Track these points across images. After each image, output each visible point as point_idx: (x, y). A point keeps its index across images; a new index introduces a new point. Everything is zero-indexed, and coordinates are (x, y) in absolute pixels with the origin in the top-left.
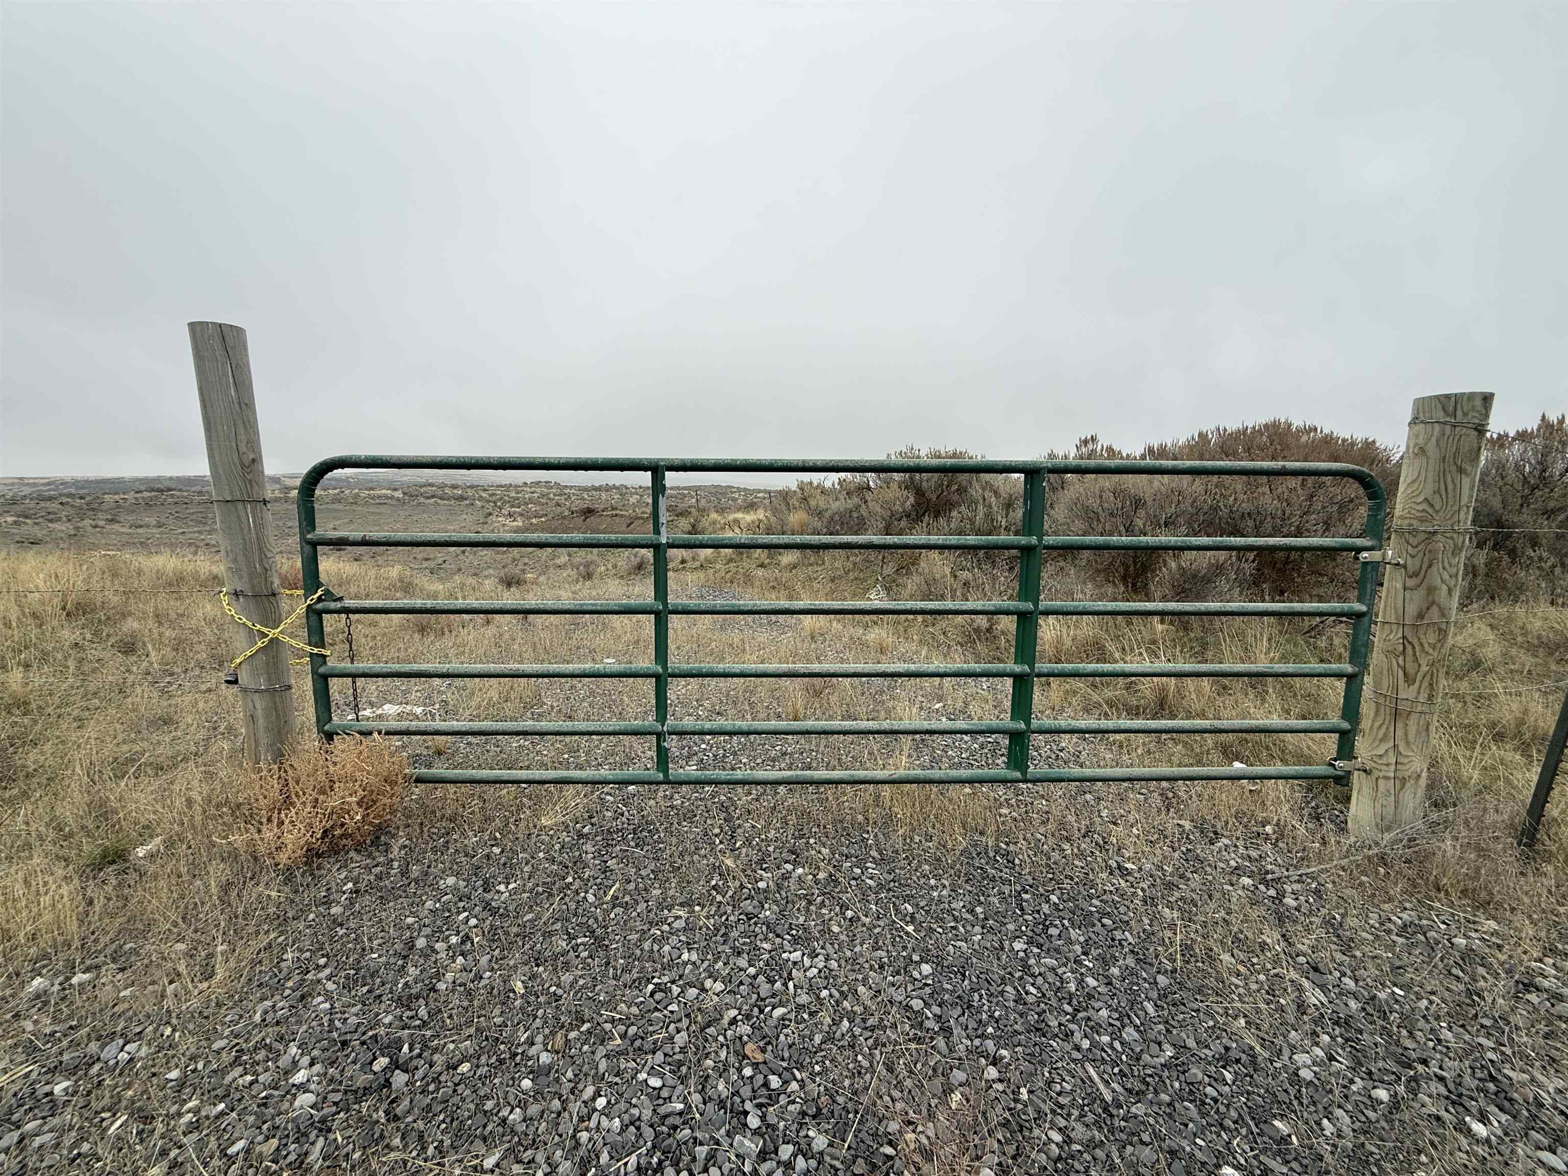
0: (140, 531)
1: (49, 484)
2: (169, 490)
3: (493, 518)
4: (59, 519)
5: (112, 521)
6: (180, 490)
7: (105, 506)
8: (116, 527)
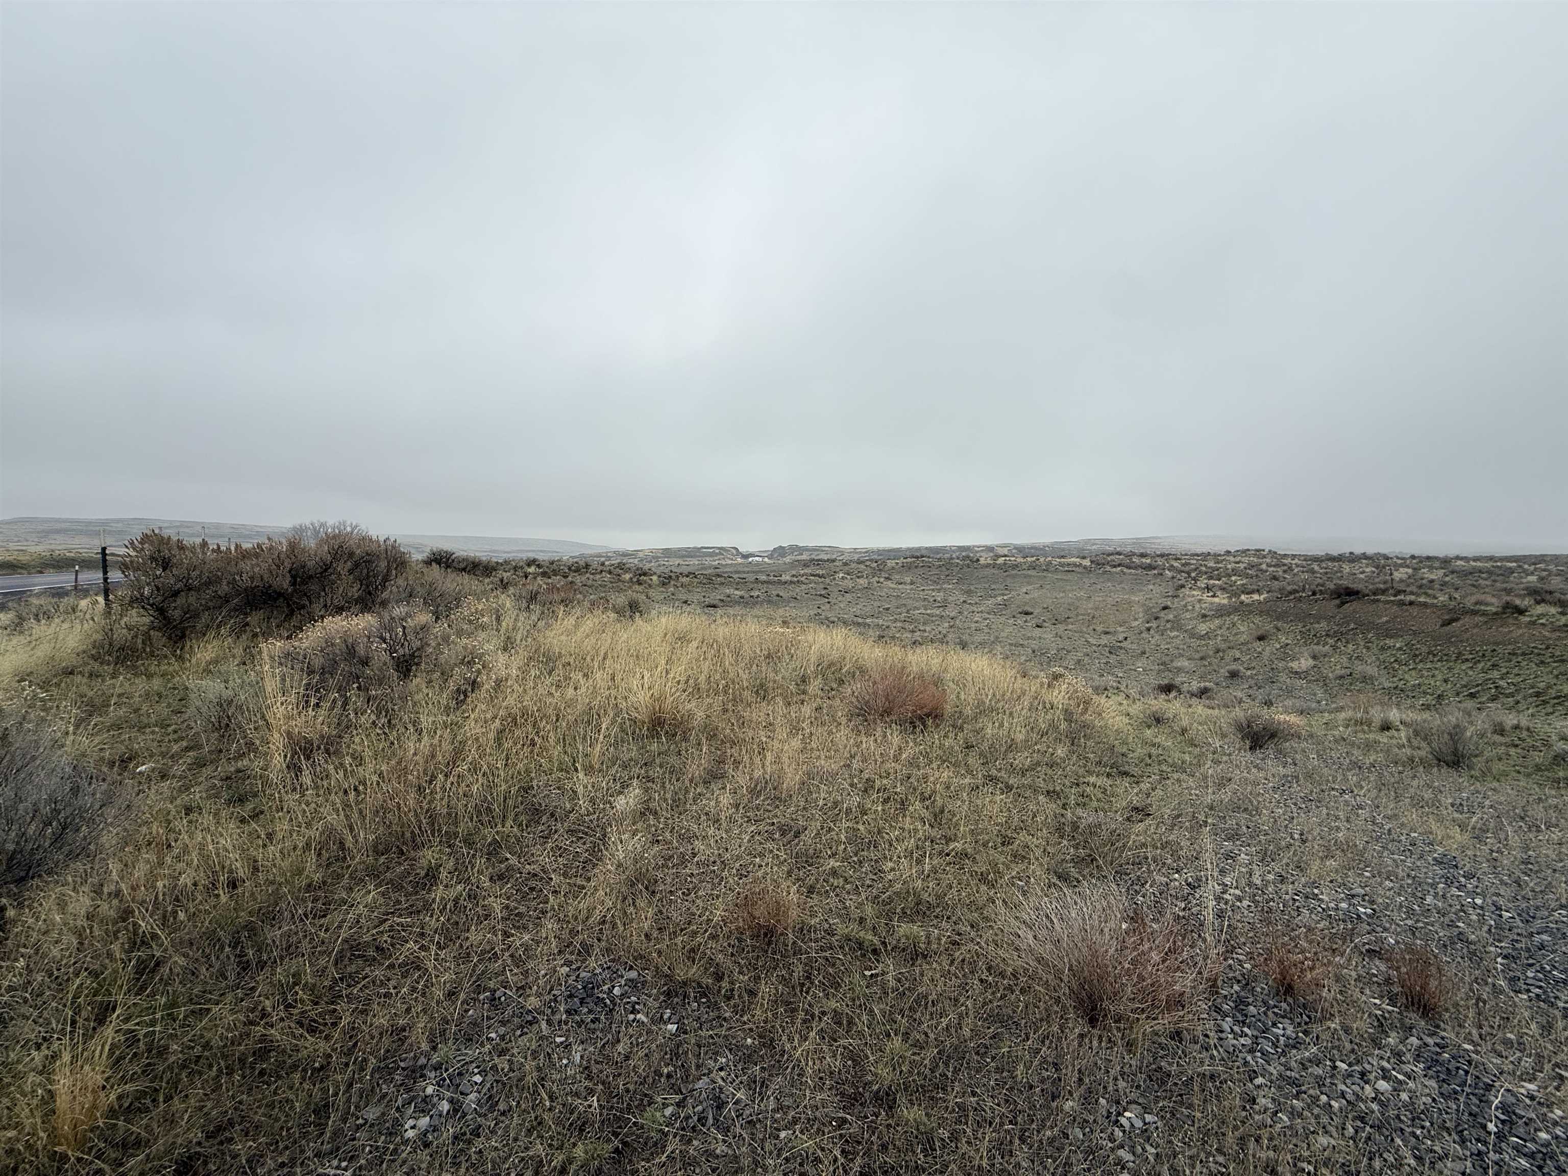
0: (900, 586)
1: (866, 552)
2: (923, 557)
3: (1186, 591)
4: (862, 577)
5: (887, 579)
6: (929, 557)
7: (886, 568)
8: (889, 583)
